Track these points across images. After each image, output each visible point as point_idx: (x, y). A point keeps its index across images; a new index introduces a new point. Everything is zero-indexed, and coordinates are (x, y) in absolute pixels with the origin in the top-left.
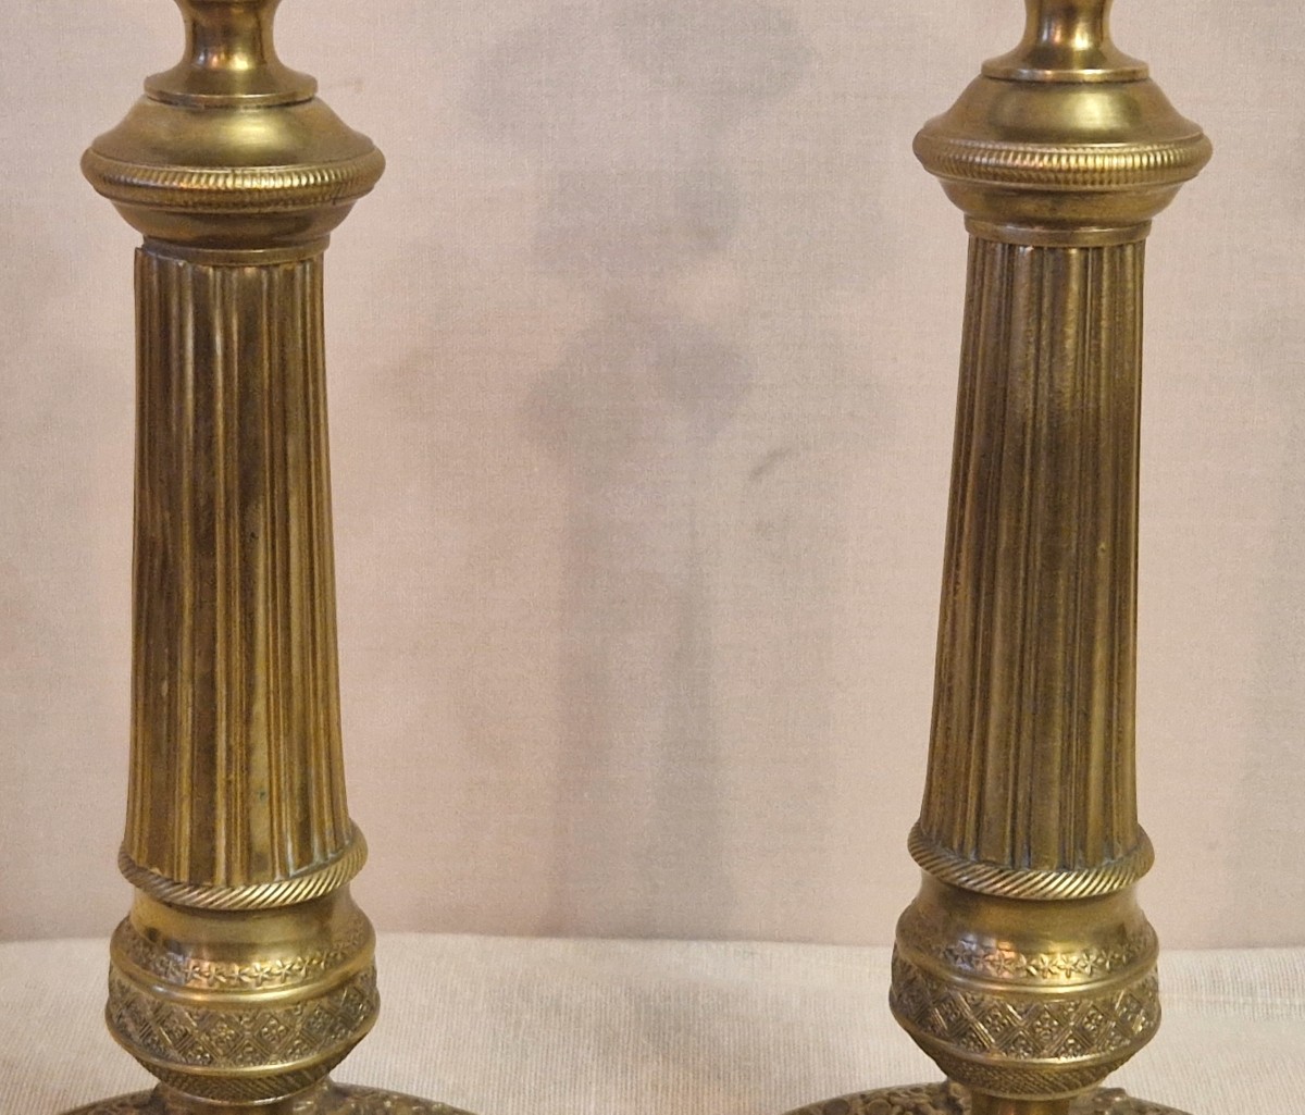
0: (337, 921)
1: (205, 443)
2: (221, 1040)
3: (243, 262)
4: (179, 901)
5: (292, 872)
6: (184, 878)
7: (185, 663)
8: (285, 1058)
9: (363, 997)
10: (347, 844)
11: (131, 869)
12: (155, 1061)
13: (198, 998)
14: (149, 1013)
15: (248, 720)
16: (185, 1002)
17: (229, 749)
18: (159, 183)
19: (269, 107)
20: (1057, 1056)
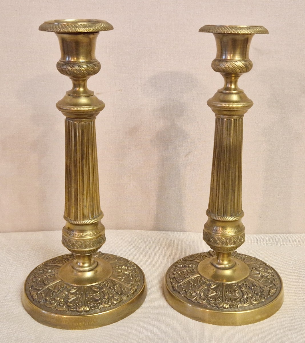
0: (99, 226)
1: (76, 150)
2: (79, 245)
3: (82, 121)
4: (72, 223)
5: (90, 219)
6: (73, 219)
7: (73, 185)
8: (89, 248)
9: (102, 239)
10: (100, 214)
11: (65, 218)
12: (70, 248)
13: (76, 238)
14: (68, 241)
15: (83, 194)
16: (73, 239)
17: (80, 199)
18: (67, 109)
19: (85, 97)
20: (230, 245)
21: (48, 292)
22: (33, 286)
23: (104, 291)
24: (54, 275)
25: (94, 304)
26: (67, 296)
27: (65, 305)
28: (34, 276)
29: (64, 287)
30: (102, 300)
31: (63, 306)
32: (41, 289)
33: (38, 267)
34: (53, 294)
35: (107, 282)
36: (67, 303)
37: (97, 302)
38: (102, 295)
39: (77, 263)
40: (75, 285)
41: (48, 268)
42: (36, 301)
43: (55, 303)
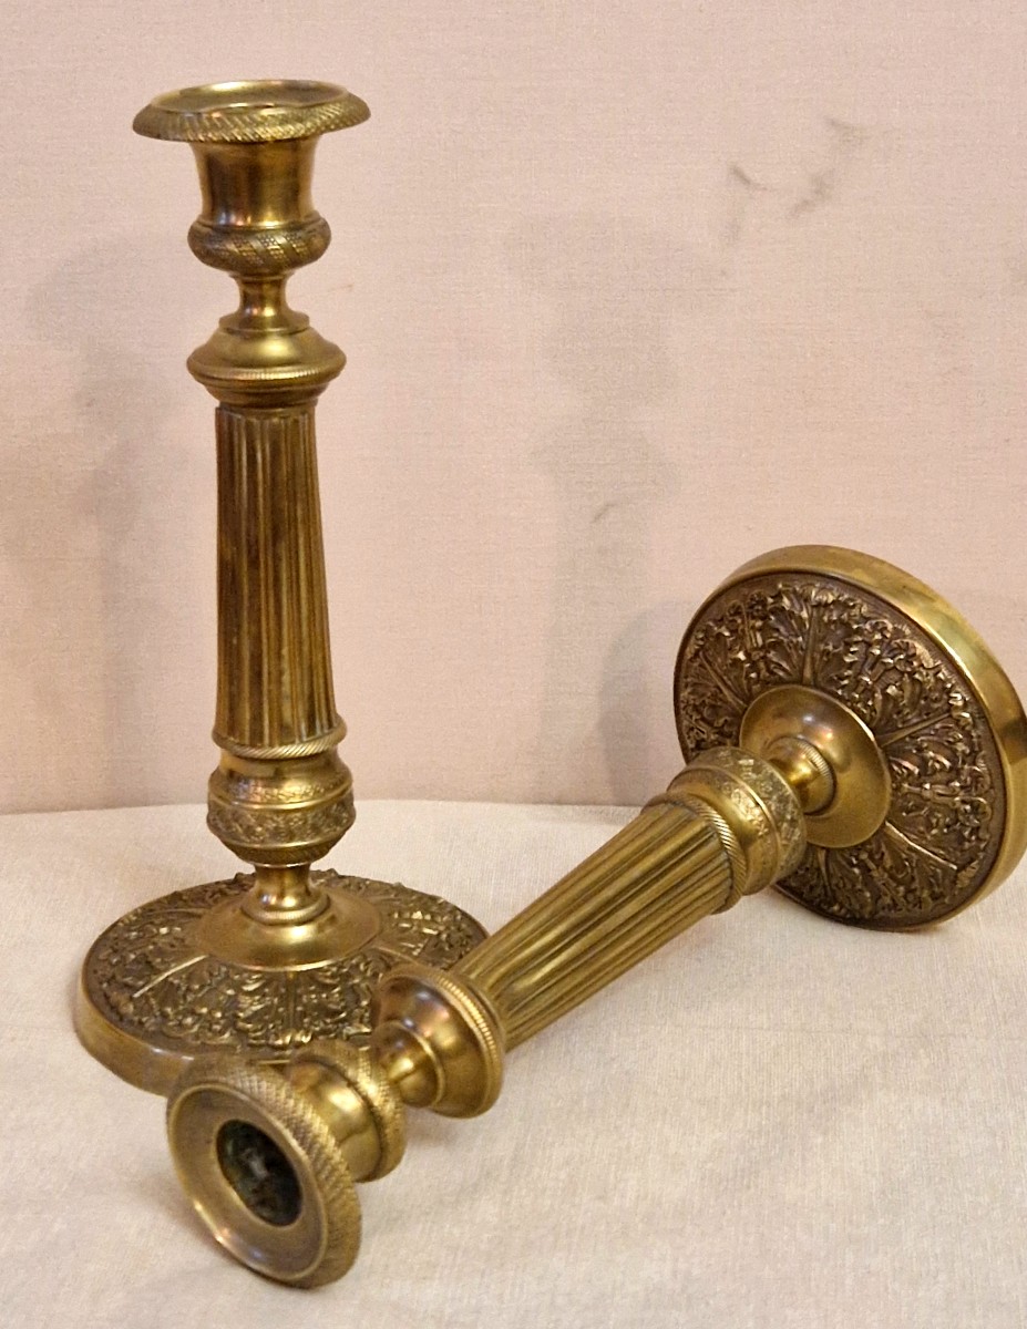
1: (253, 511)
2: (267, 830)
3: (269, 416)
4: (244, 755)
5: (304, 740)
6: (247, 741)
7: (245, 626)
8: (302, 839)
10: (333, 723)
11: (218, 738)
12: (234, 842)
13: (256, 807)
14: (230, 817)
15: (279, 656)
16: (248, 809)
17: (269, 674)
19: (282, 335)
21: (167, 992)
22: (113, 977)
23: (358, 985)
24: (183, 940)
25: (325, 1023)
26: (234, 1000)
27: (231, 1029)
28: (112, 947)
29: (223, 975)
30: (352, 1011)
31: (222, 1033)
32: (143, 986)
33: (122, 922)
34: (184, 997)
35: (365, 957)
36: (234, 1024)
37: (337, 1018)
38: (350, 997)
39: (260, 895)
40: (258, 968)
41: (157, 922)
42: (131, 1022)
43: (193, 1024)
